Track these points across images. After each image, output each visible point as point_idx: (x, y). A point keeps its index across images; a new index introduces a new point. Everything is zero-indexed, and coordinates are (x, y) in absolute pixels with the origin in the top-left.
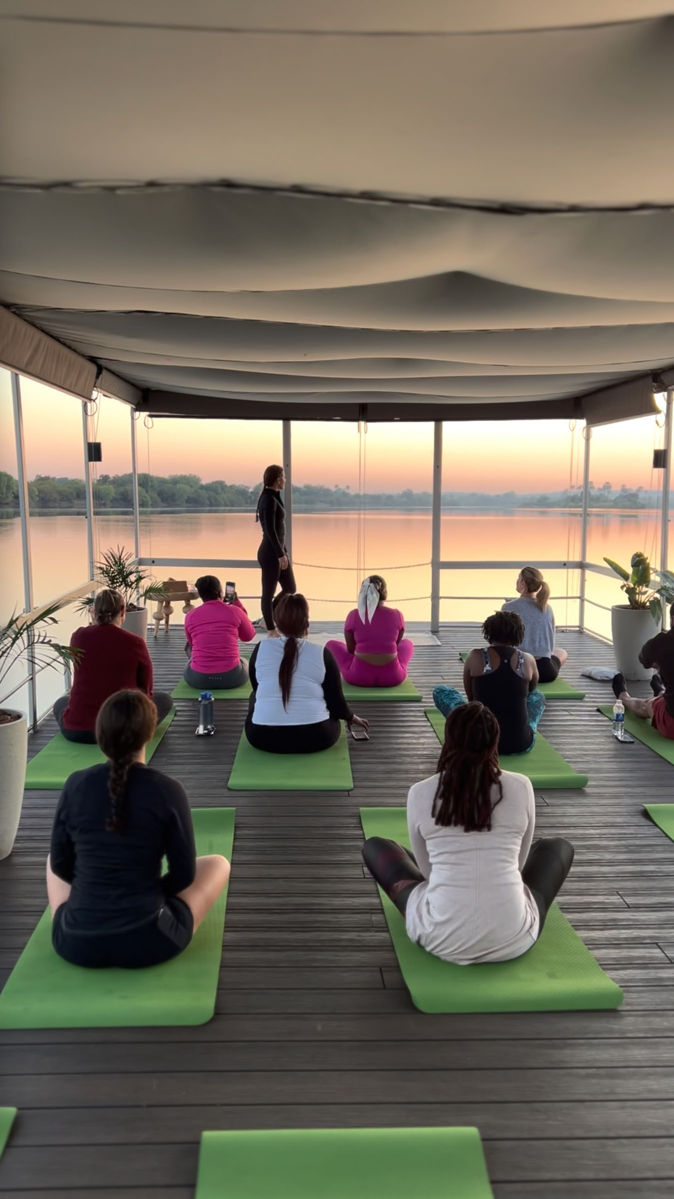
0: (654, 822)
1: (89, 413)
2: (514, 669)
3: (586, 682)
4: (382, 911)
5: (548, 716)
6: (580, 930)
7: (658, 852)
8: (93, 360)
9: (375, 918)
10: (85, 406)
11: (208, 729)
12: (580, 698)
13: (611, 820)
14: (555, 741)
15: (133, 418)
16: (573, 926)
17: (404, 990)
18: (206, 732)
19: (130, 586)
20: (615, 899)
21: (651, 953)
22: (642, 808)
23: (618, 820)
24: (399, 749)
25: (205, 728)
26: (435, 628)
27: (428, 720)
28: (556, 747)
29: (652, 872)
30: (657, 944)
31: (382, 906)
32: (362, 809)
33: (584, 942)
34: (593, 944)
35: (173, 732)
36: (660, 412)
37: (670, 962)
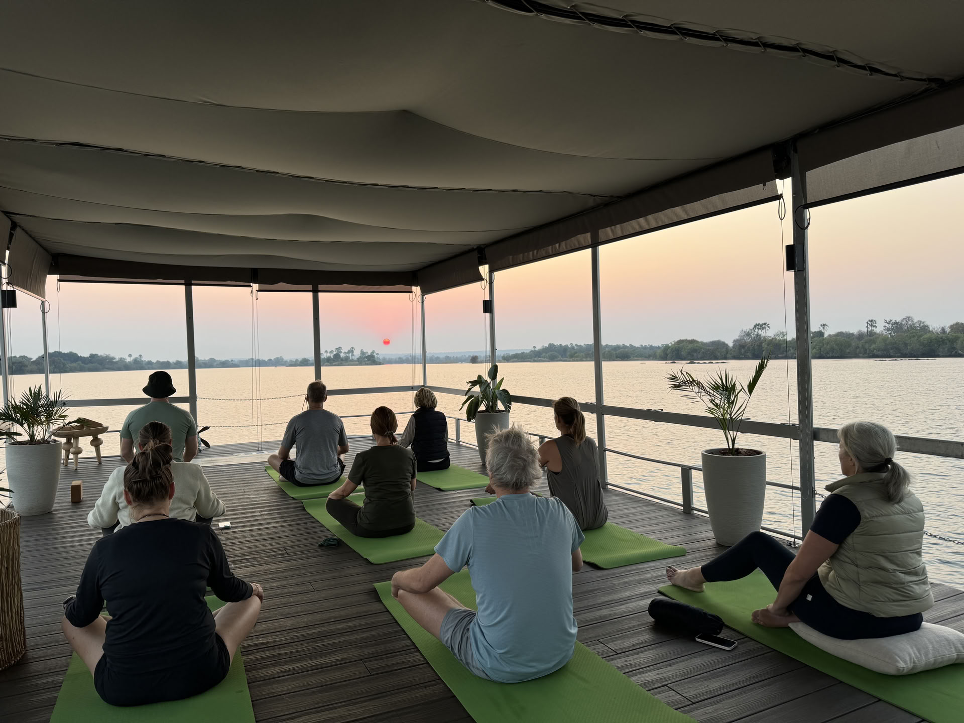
8: (7, 215)
30: (666, 685)
36: (483, 279)
37: (690, 703)
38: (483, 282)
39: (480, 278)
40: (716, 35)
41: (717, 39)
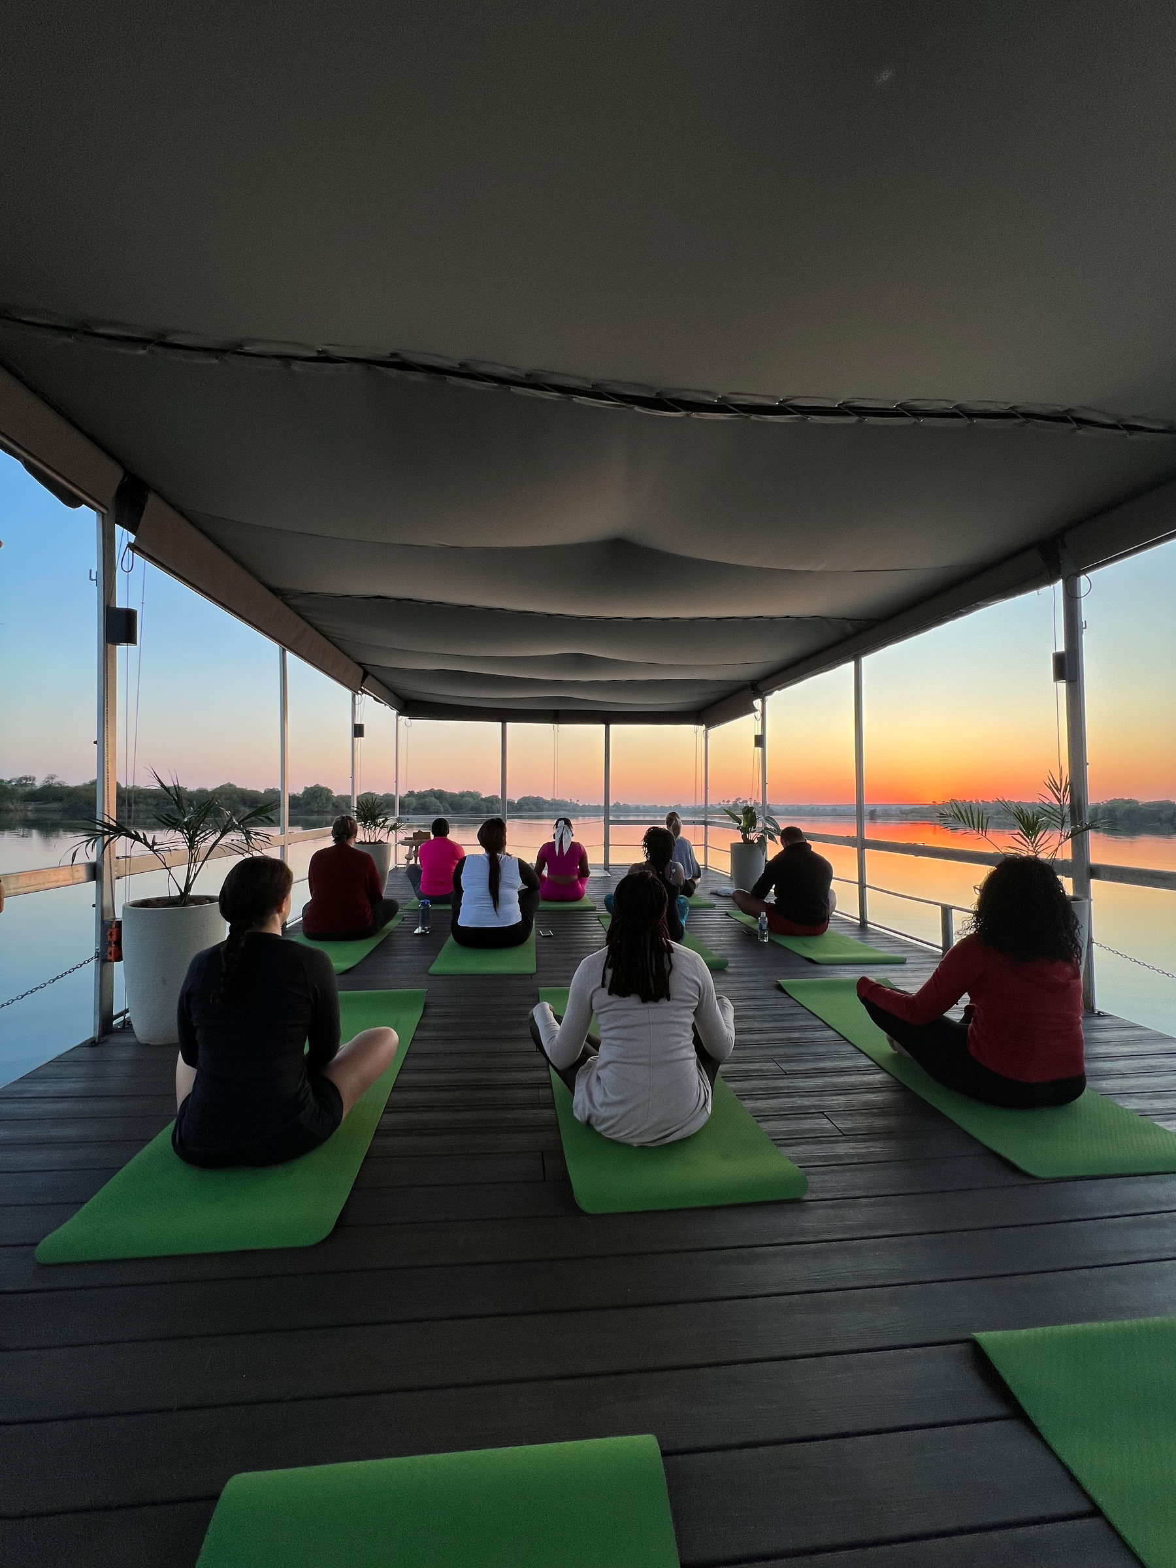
0: (789, 995)
1: (357, 703)
2: (667, 879)
3: (714, 897)
4: (549, 1085)
5: (690, 918)
6: (744, 1099)
7: (800, 1020)
8: (360, 664)
9: (543, 1093)
10: (354, 697)
11: (425, 929)
12: (712, 906)
13: (753, 993)
14: (698, 935)
15: (397, 720)
16: (736, 1095)
17: (564, 1182)
18: (423, 931)
19: (379, 826)
20: (772, 1066)
21: (818, 1124)
22: (776, 983)
23: (758, 993)
24: (577, 943)
25: (423, 929)
26: (607, 867)
27: (600, 923)
28: (700, 939)
29: (798, 1038)
30: (822, 1113)
31: (550, 1079)
32: (540, 988)
33: (751, 1113)
34: (761, 1116)
35: (397, 932)
36: (757, 710)
37: (841, 1134)
38: (756, 713)
39: (754, 710)
40: (899, 410)
41: (903, 415)
